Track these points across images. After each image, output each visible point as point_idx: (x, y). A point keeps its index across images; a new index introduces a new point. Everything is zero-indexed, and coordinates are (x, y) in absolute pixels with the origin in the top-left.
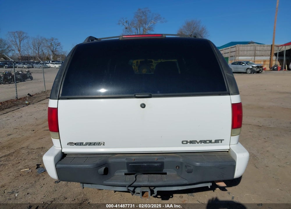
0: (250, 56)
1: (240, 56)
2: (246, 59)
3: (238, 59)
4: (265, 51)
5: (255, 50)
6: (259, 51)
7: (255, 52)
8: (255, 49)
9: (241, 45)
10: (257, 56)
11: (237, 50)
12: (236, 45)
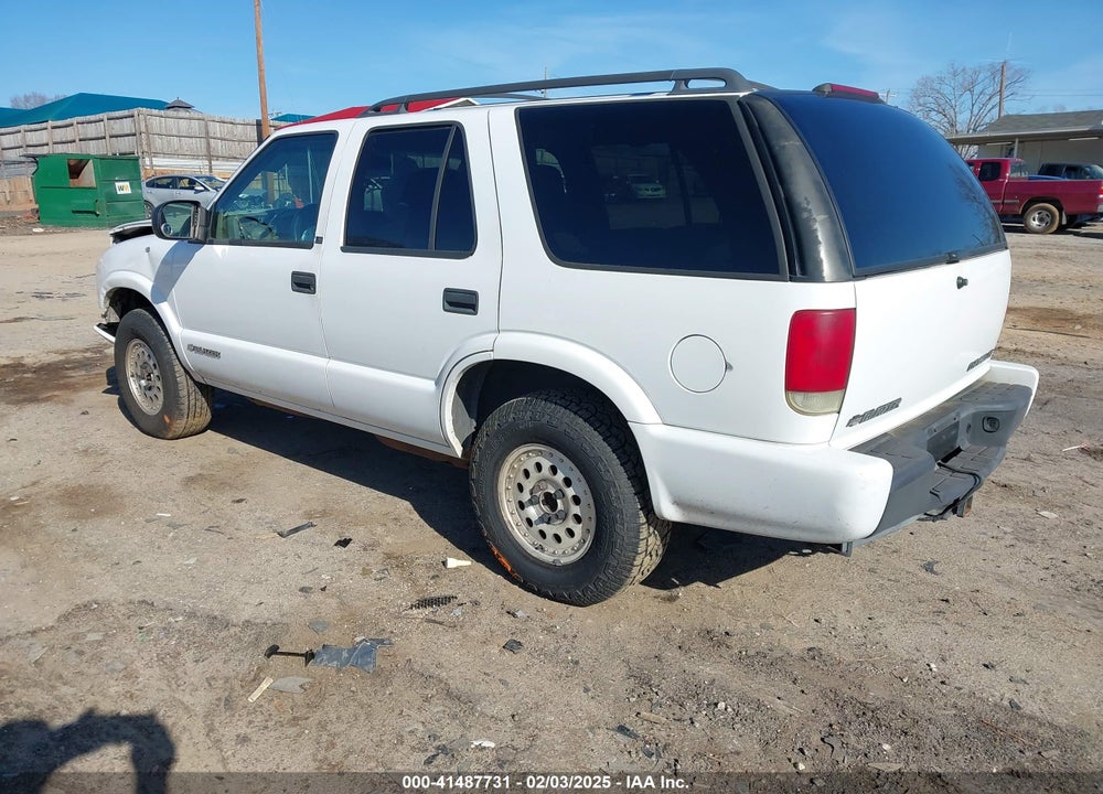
0: (195, 157)
1: (156, 154)
2: (182, 166)
3: (152, 166)
4: (240, 141)
5: (207, 137)
6: (222, 139)
7: (208, 144)
8: (207, 133)
9: (155, 112)
10: (218, 158)
11: (143, 129)
12: (135, 111)
